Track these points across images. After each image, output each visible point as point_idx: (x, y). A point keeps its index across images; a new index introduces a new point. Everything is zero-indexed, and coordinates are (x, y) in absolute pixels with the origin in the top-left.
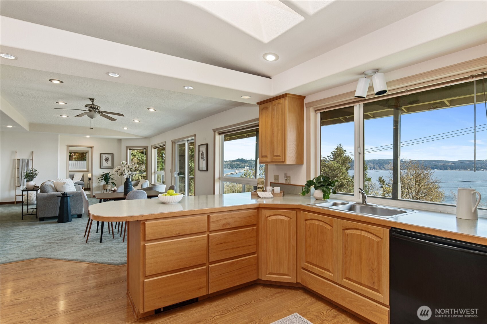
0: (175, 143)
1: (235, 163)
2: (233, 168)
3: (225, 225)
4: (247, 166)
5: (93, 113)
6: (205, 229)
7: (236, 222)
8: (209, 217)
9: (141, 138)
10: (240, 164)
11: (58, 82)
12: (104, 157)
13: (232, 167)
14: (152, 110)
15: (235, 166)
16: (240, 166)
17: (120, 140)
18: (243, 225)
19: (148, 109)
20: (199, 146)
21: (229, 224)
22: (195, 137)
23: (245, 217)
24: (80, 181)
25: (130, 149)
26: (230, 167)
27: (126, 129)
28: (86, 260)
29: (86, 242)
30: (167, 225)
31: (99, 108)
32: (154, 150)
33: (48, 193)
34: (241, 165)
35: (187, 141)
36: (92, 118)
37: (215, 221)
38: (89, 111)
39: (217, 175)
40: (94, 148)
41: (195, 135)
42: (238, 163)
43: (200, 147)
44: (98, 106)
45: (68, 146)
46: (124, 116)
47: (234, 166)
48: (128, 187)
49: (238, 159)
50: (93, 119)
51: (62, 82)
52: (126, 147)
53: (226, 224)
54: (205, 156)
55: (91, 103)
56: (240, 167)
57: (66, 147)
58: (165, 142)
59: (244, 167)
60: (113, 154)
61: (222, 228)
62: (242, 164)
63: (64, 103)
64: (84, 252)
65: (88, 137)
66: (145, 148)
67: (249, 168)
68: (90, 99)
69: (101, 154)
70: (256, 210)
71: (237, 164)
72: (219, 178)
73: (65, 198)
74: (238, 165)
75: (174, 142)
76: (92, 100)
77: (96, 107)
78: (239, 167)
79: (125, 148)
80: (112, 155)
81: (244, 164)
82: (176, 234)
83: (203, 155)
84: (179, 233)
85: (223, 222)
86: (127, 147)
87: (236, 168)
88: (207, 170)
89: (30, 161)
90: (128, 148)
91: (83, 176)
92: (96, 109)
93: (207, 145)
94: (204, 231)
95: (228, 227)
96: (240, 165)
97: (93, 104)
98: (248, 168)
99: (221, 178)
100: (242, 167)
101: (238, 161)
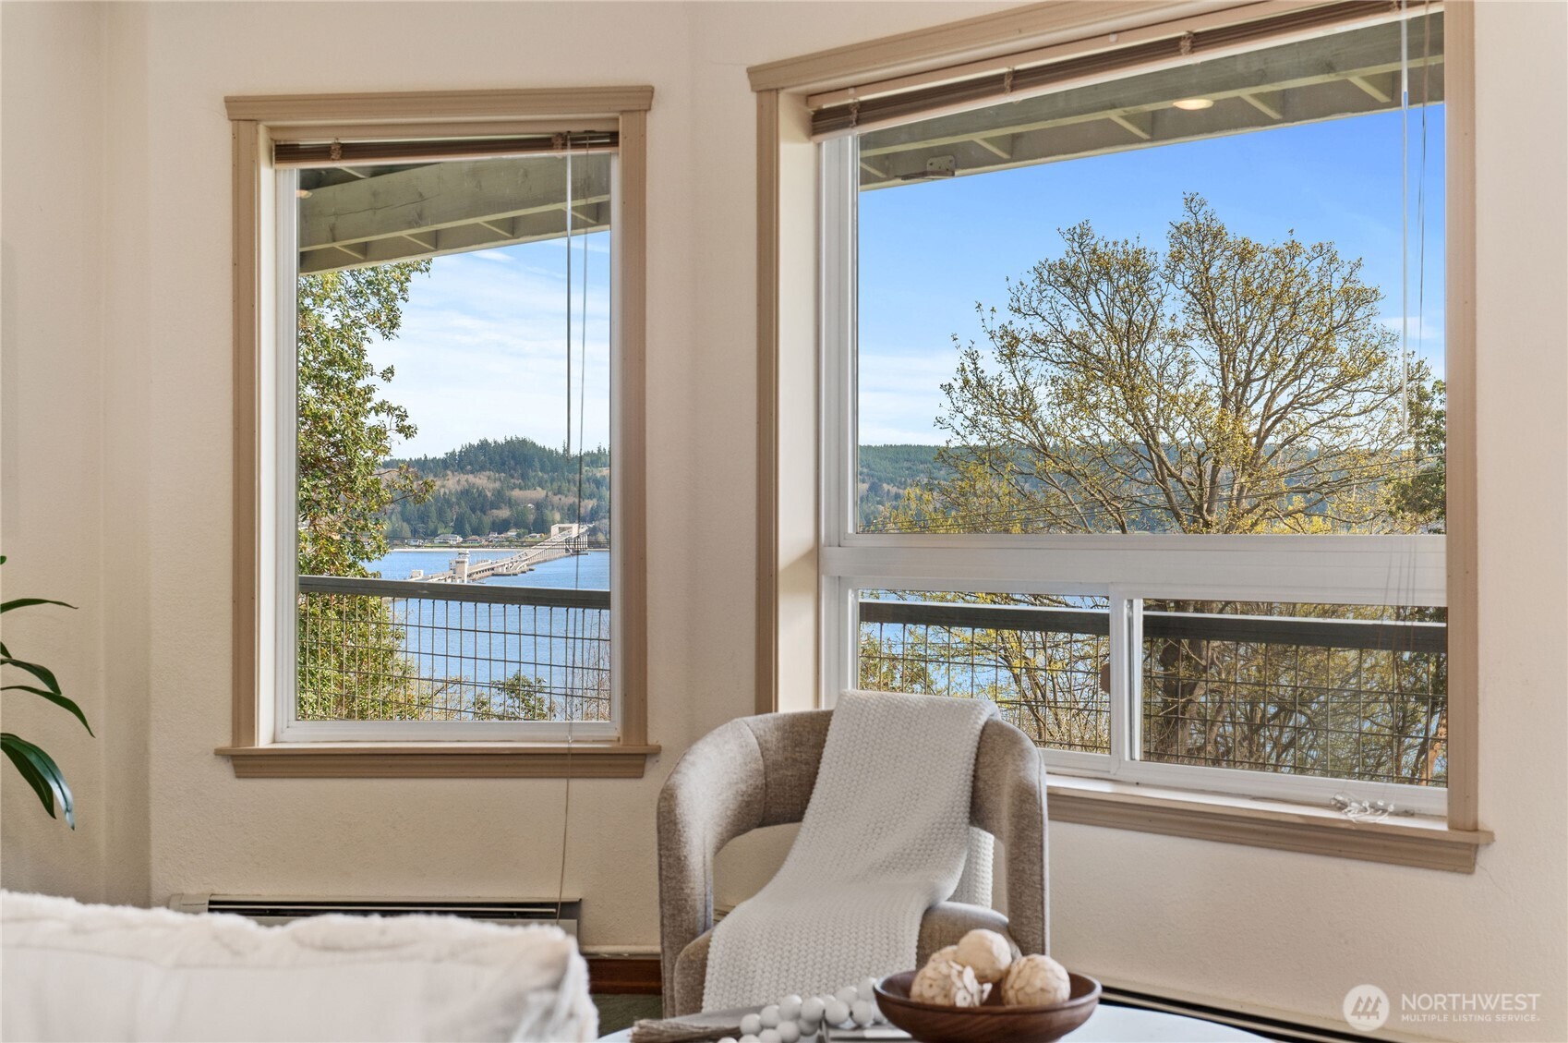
1: (451, 483)
2: (434, 534)
4: (574, 515)
10: (499, 494)
13: (423, 518)
15: (452, 515)
16: (504, 513)
25: (284, 153)
26: (406, 519)
34: (510, 503)
42: (484, 482)
47: (441, 513)
49: (484, 445)
56: (502, 527)
59: (542, 527)
62: (516, 493)
67: (592, 532)
71: (465, 493)
74: (476, 502)
78: (487, 520)
79: (222, 131)
81: (539, 493)
87: (459, 530)
90: (262, 129)
96: (500, 499)
98: (575, 530)
100: (517, 526)
101: (482, 468)
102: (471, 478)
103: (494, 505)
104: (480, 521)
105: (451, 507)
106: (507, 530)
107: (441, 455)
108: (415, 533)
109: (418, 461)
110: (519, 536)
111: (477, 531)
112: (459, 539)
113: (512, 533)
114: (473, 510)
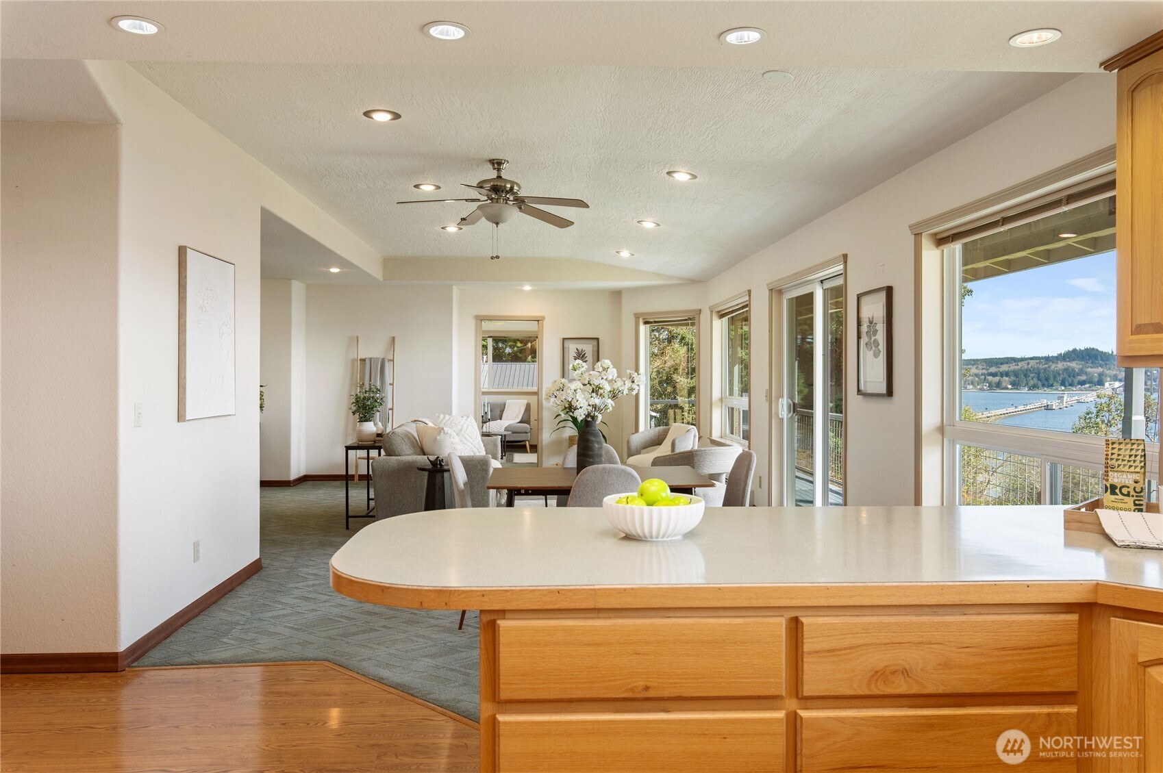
0: (780, 292)
1: (1061, 365)
2: (1052, 386)
3: (880, 675)
5: (501, 205)
6: (779, 683)
7: (946, 665)
8: (795, 626)
9: (680, 282)
11: (387, 117)
12: (572, 348)
13: (1047, 379)
14: (682, 177)
15: (1060, 378)
16: (1083, 378)
17: (617, 294)
18: (993, 688)
19: (669, 173)
20: (859, 298)
21: (905, 672)
22: (845, 262)
23: (1003, 649)
24: (519, 422)
25: (646, 323)
26: (1039, 379)
27: (625, 254)
28: (431, 696)
29: (460, 628)
30: (589, 645)
31: (516, 188)
32: (720, 321)
33: (399, 457)
34: (1086, 374)
35: (822, 282)
36: (497, 224)
37: (829, 651)
38: (489, 201)
39: (930, 418)
40: (546, 323)
41: (845, 257)
42: (1075, 365)
43: (864, 300)
44: (512, 183)
45: (480, 319)
46: (587, 206)
47: (1055, 378)
48: (590, 453)
49: (1075, 350)
50: (499, 226)
51: (397, 116)
52: (635, 314)
53: (894, 673)
54: (881, 337)
55: (494, 174)
56: (1082, 383)
57: (472, 322)
58: (749, 291)
59: (1101, 383)
60: (598, 339)
61: (867, 692)
62: (1089, 370)
63: (433, 188)
64: (440, 661)
65: (527, 288)
66: (691, 315)
68: (492, 162)
69: (564, 339)
70: (1074, 617)
71: (1066, 370)
72: (941, 429)
73: (438, 476)
74: (1071, 373)
75: (776, 292)
76: (497, 164)
77: (508, 186)
78: (1076, 381)
79: (633, 320)
80: (595, 343)
82: (632, 690)
83: (875, 332)
84: (647, 688)
85: (878, 659)
86: (637, 316)
87: (1063, 384)
88: (890, 392)
89: (387, 364)
90: (641, 319)
91: (528, 407)
92: (507, 192)
93: (889, 291)
94: (772, 692)
95: (902, 687)
96: (1081, 372)
97: (499, 177)
99: (947, 428)
100: (1089, 382)
101: (1074, 360)
102: (1069, 364)
103: (1078, 375)
104: (1073, 381)
105: (1059, 375)
106: (1085, 384)
107: (1055, 355)
108: (1043, 385)
109: (1045, 357)
110: (1090, 387)
111: (1071, 385)
112: (1063, 388)
113: (1087, 386)
114: (1069, 376)
